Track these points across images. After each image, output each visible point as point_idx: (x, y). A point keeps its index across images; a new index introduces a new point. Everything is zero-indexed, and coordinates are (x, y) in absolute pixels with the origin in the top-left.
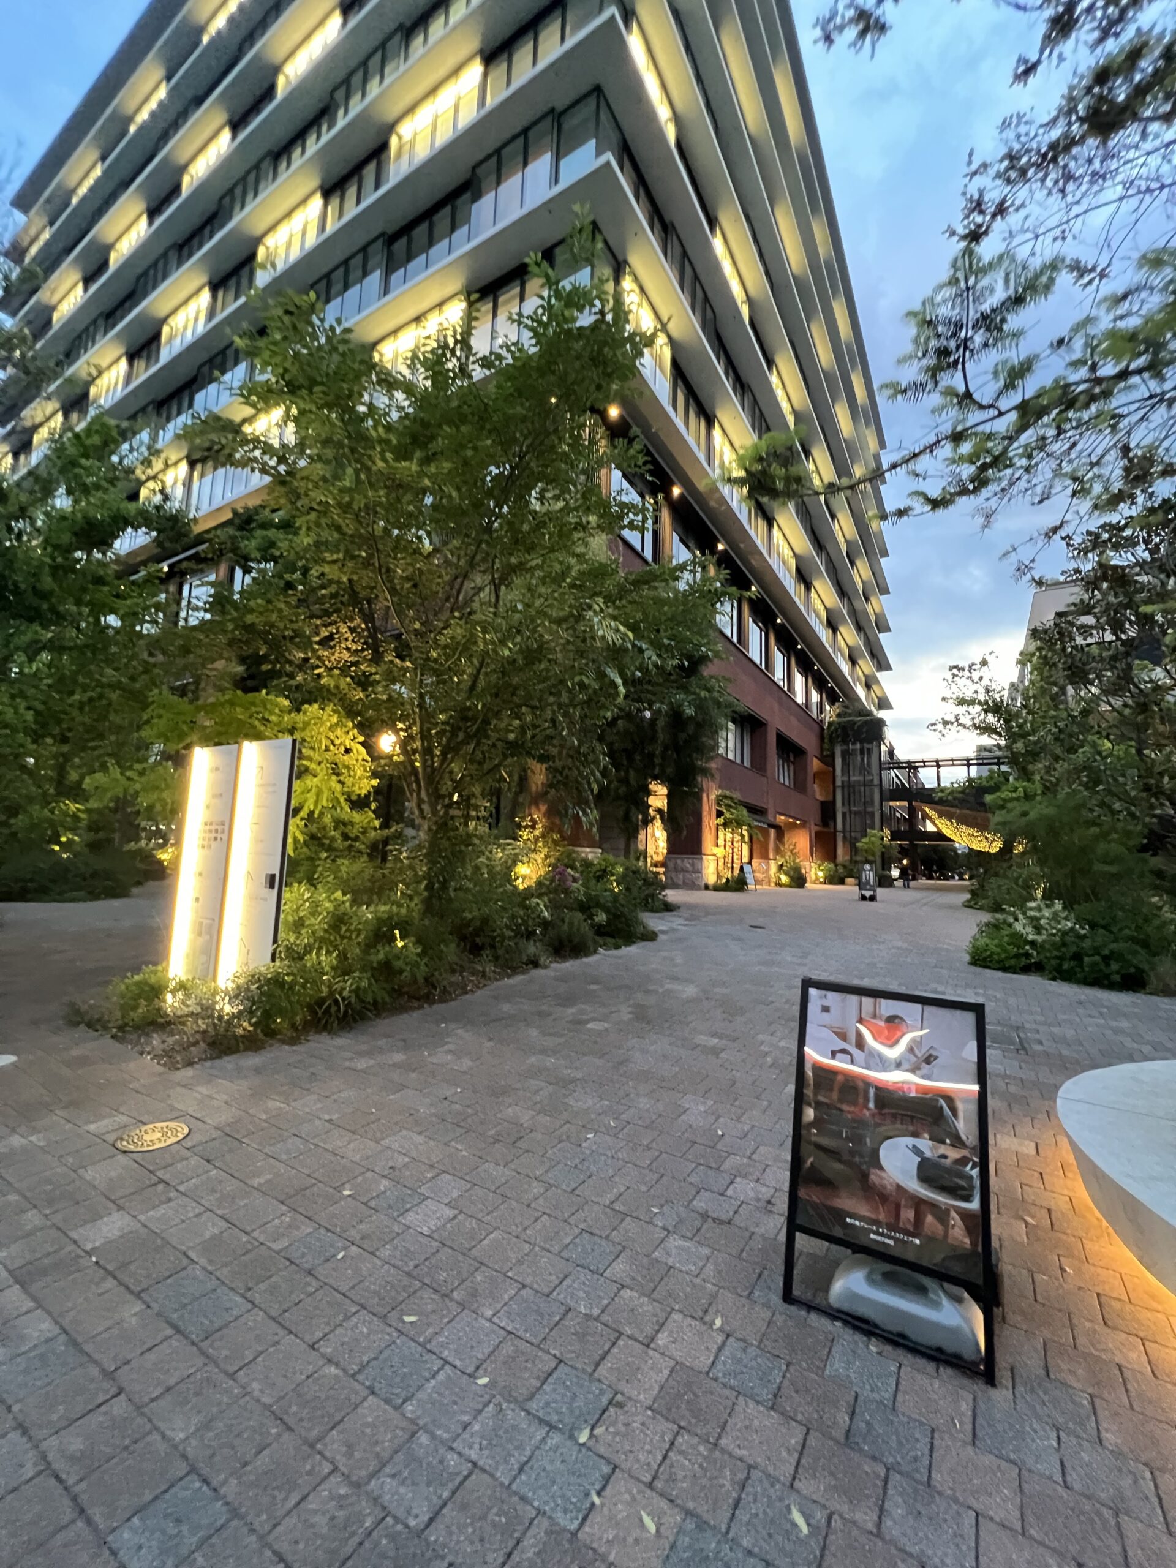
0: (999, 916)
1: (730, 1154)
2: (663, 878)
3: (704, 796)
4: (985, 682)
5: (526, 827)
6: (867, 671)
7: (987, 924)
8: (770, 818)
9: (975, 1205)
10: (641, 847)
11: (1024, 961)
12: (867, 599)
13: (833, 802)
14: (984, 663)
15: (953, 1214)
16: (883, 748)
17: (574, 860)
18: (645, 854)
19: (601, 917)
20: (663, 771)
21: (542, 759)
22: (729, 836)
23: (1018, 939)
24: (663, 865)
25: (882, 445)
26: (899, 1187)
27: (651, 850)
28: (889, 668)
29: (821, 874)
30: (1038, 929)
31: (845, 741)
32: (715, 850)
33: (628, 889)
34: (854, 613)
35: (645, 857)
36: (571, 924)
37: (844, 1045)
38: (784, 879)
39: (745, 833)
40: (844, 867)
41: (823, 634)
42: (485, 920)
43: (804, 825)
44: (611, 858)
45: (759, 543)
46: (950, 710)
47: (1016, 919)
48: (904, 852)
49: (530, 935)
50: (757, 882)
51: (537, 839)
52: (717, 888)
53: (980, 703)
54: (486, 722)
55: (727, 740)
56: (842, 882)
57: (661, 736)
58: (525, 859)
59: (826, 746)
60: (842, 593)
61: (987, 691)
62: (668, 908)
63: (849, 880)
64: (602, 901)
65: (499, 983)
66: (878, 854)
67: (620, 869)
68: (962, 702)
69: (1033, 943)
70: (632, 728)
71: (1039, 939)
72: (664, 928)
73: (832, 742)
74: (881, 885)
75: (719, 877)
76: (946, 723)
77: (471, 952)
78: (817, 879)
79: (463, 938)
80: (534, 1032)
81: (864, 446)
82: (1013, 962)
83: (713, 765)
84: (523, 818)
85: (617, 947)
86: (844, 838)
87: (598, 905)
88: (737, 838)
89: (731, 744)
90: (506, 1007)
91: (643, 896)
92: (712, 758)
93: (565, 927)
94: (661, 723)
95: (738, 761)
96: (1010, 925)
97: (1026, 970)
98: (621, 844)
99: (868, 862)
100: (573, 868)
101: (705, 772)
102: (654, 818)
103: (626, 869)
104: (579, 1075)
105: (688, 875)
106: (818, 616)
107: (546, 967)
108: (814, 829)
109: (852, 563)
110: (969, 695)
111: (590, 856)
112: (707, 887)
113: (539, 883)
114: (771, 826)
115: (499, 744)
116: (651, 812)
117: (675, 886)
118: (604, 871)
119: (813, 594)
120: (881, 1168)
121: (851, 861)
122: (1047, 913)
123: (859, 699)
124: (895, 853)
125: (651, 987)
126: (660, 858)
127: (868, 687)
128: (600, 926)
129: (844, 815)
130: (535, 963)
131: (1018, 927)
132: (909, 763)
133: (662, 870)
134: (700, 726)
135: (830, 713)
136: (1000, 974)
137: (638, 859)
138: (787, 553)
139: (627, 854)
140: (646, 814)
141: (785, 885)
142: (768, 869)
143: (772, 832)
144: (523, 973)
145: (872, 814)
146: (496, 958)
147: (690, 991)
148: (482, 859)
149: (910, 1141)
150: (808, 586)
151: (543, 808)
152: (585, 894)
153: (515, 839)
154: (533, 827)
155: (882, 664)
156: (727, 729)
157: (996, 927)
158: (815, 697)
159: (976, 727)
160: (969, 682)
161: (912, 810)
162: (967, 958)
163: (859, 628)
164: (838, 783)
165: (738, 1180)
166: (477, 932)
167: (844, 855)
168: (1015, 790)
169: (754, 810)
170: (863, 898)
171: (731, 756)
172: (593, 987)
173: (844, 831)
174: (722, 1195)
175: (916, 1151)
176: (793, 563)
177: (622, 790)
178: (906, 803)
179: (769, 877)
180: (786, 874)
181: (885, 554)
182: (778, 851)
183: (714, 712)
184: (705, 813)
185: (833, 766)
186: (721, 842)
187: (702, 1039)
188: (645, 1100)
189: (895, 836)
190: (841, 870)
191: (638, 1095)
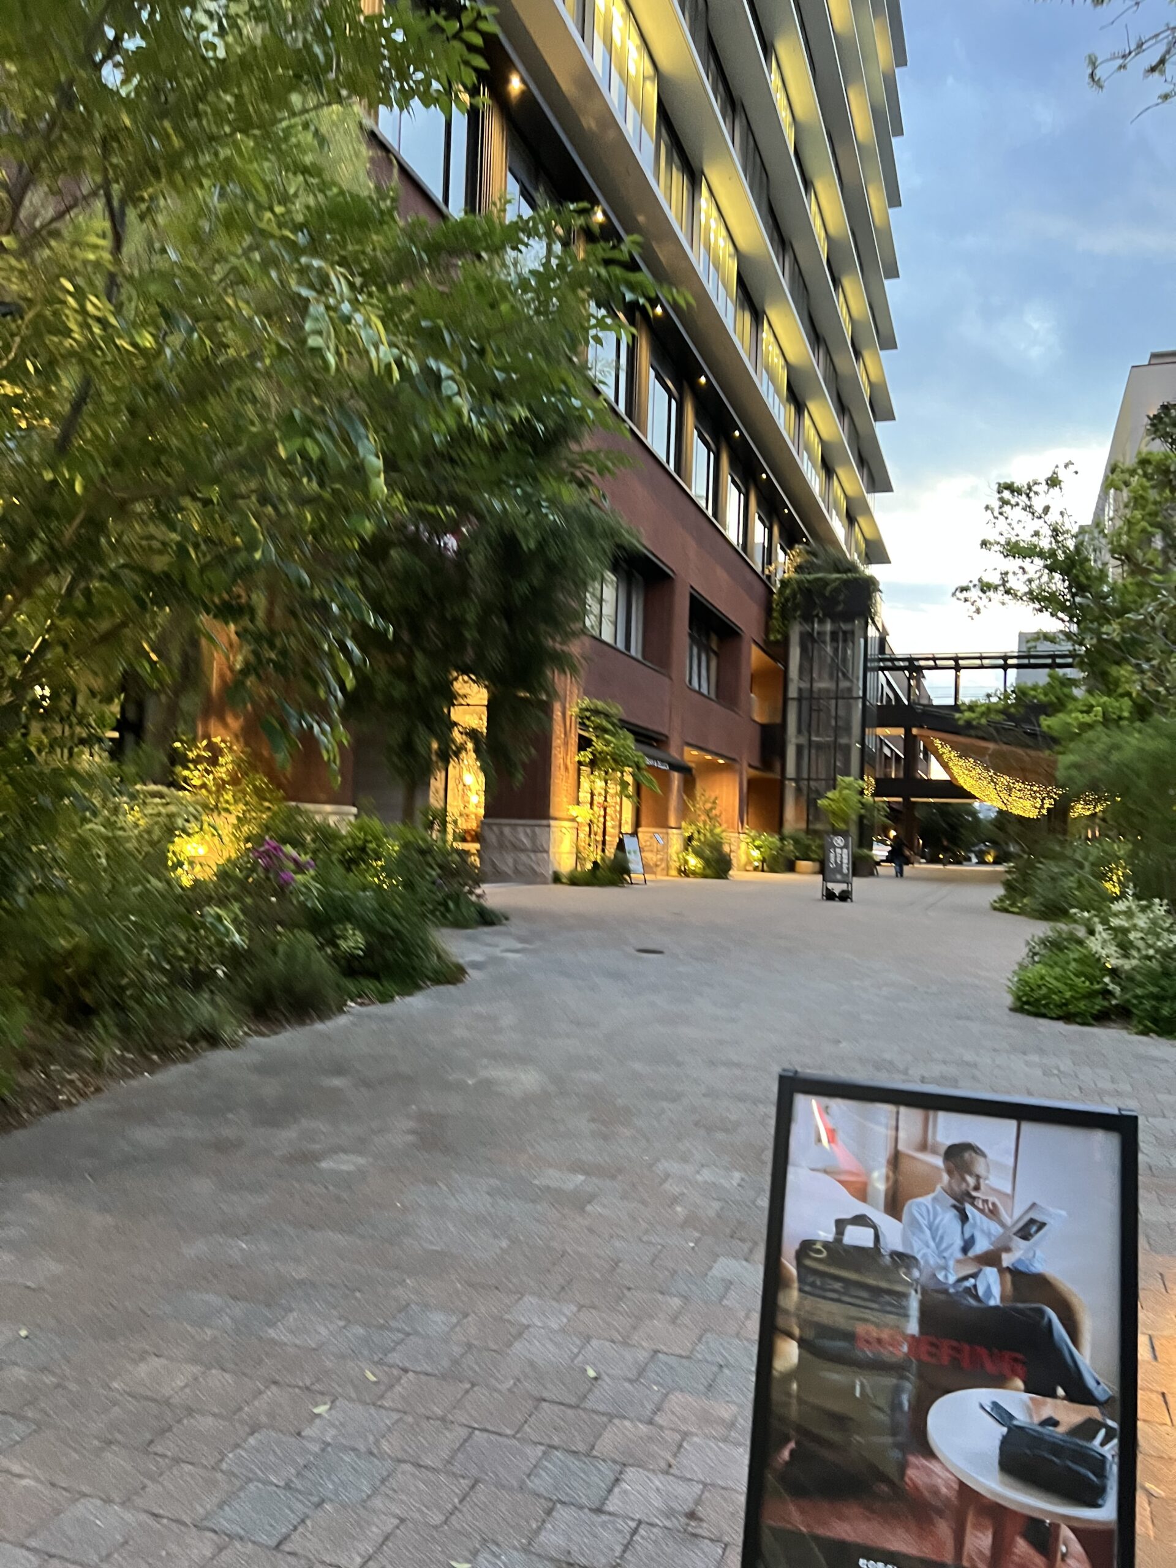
0: (1062, 926)
1: (611, 1417)
2: (475, 860)
3: (557, 707)
4: (1053, 517)
5: (198, 761)
6: (850, 491)
7: (1043, 942)
8: (674, 753)
9: (1107, 1512)
10: (435, 802)
11: (1099, 1004)
12: (858, 354)
13: (783, 725)
14: (1053, 482)
15: (1066, 1532)
16: (872, 632)
17: (299, 828)
18: (441, 816)
19: (353, 941)
20: (481, 657)
21: (229, 611)
22: (600, 784)
23: (1092, 964)
24: (477, 837)
25: (900, 57)
26: (963, 1487)
27: (454, 809)
28: (889, 488)
29: (756, 854)
30: (1125, 947)
31: (807, 618)
32: (574, 811)
33: (409, 885)
34: (834, 376)
35: (444, 824)
36: (291, 956)
37: (861, 1208)
38: (694, 862)
39: (629, 779)
40: (797, 842)
41: (781, 413)
42: (102, 956)
43: (732, 763)
44: (376, 824)
45: (672, 215)
46: (993, 566)
47: (1092, 932)
48: (894, 814)
49: (200, 980)
50: (647, 868)
51: (221, 786)
52: (574, 880)
53: (1041, 555)
54: (95, 524)
55: (601, 601)
56: (791, 868)
57: (478, 586)
58: (193, 826)
59: (775, 623)
60: (817, 337)
61: (1056, 532)
62: (487, 918)
63: (802, 864)
64: (355, 907)
65: (134, 1083)
66: (854, 817)
67: (393, 847)
68: (1013, 550)
69: (1114, 972)
70: (419, 565)
71: (1127, 965)
72: (478, 958)
73: (786, 616)
74: (855, 873)
75: (578, 858)
76: (985, 587)
77: (70, 1020)
78: (749, 862)
79: (51, 991)
80: (203, 1186)
81: (870, 56)
82: (1082, 1005)
83: (575, 648)
84: (192, 743)
85: (385, 998)
86: (798, 790)
87: (348, 916)
88: (613, 788)
89: (608, 609)
90: (147, 1136)
91: (440, 896)
92: (574, 634)
93: (279, 964)
94: (478, 559)
95: (621, 645)
96: (1080, 942)
97: (1102, 1018)
98: (398, 796)
99: (836, 832)
100: (298, 844)
101: (561, 661)
102: (462, 748)
103: (406, 846)
104: (301, 1273)
105: (523, 857)
106: (772, 378)
107: (234, 1045)
108: (748, 773)
109: (836, 282)
110: (1025, 537)
111: (332, 820)
112: (557, 879)
113: (224, 875)
114: (675, 767)
115: (127, 575)
116: (457, 736)
117: (499, 877)
118: (363, 849)
119: (766, 335)
120: (929, 1453)
121: (808, 831)
122: (1142, 921)
123: (835, 542)
124: (880, 818)
125: (452, 1077)
126: (473, 825)
127: (851, 519)
128: (351, 958)
129: (799, 749)
130: (212, 1039)
131: (1094, 944)
132: (911, 660)
133: (473, 847)
134: (552, 569)
135: (784, 564)
136: (1060, 1026)
137: (430, 826)
138: (723, 247)
139: (408, 814)
140: (446, 740)
141: (694, 874)
142: (666, 846)
143: (676, 777)
144: (186, 1060)
145: (847, 749)
146: (126, 1029)
147: (529, 1079)
148: (96, 826)
149: (985, 1395)
150: (758, 316)
151: (235, 724)
152: (325, 897)
153: (174, 784)
154: (214, 762)
155: (878, 482)
156: (603, 580)
157: (1055, 945)
158: (759, 533)
159: (1033, 597)
160: (1026, 516)
161: (910, 743)
162: (1009, 1000)
163: (843, 409)
164: (793, 692)
165: (631, 1473)
166: (85, 979)
167: (797, 819)
168: (1089, 709)
169: (647, 738)
170: (830, 896)
171: (607, 636)
172: (337, 1082)
173: (797, 780)
174: (599, 1511)
175: (1000, 1414)
176: (732, 267)
177: (400, 690)
178: (900, 732)
179: (667, 861)
180: (698, 854)
181: (893, 272)
182: (684, 812)
183: (581, 545)
184: (557, 742)
185: (785, 660)
186: (584, 796)
187: (552, 1178)
188: (438, 1317)
189: (883, 787)
190: (790, 846)
191: (426, 1306)
